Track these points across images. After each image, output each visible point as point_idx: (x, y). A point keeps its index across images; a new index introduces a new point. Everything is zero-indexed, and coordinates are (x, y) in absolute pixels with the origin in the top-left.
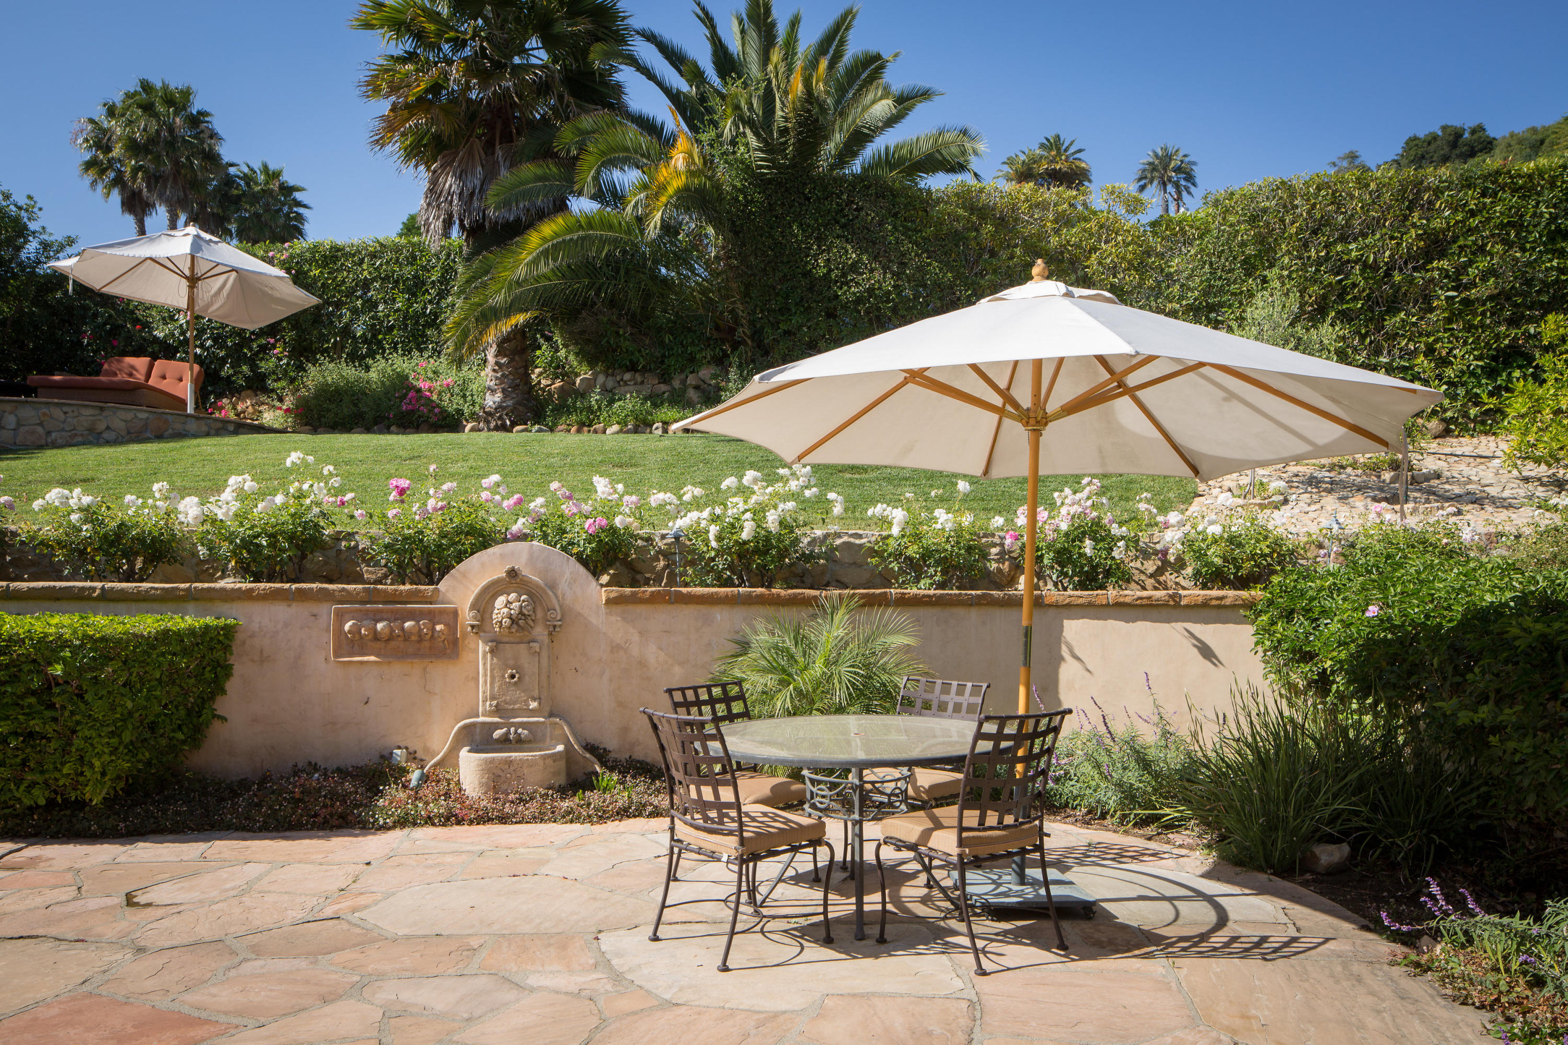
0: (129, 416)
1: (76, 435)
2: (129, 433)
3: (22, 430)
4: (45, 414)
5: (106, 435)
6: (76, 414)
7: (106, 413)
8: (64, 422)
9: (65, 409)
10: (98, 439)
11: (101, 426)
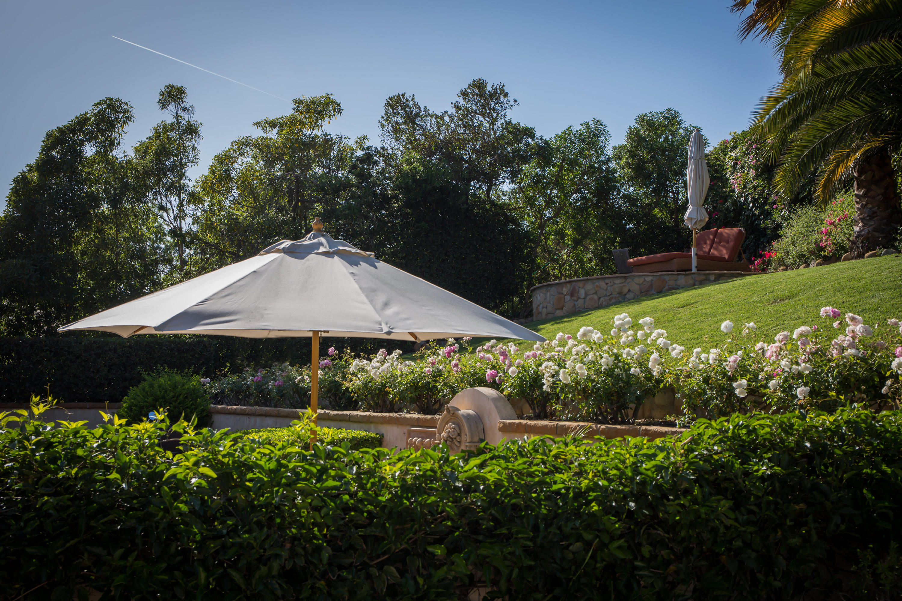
0: (641, 280)
1: (612, 298)
2: (641, 292)
3: (589, 297)
4: (597, 286)
5: (628, 296)
6: (612, 283)
7: (629, 280)
8: (606, 290)
9: (607, 281)
10: (624, 299)
11: (625, 290)
